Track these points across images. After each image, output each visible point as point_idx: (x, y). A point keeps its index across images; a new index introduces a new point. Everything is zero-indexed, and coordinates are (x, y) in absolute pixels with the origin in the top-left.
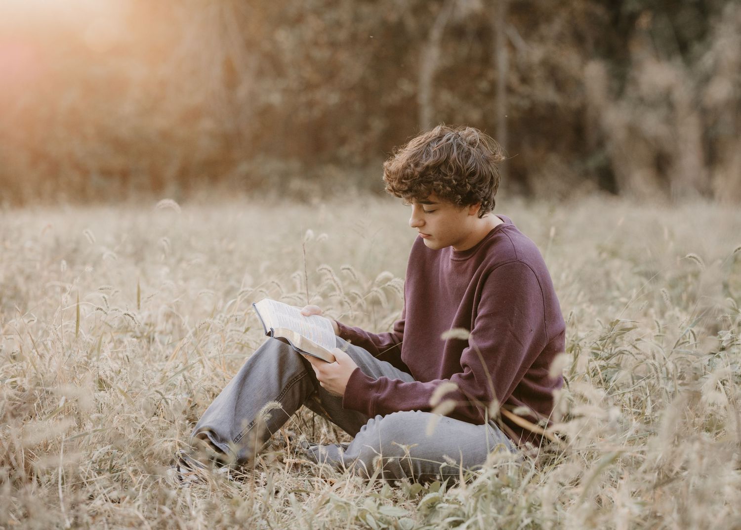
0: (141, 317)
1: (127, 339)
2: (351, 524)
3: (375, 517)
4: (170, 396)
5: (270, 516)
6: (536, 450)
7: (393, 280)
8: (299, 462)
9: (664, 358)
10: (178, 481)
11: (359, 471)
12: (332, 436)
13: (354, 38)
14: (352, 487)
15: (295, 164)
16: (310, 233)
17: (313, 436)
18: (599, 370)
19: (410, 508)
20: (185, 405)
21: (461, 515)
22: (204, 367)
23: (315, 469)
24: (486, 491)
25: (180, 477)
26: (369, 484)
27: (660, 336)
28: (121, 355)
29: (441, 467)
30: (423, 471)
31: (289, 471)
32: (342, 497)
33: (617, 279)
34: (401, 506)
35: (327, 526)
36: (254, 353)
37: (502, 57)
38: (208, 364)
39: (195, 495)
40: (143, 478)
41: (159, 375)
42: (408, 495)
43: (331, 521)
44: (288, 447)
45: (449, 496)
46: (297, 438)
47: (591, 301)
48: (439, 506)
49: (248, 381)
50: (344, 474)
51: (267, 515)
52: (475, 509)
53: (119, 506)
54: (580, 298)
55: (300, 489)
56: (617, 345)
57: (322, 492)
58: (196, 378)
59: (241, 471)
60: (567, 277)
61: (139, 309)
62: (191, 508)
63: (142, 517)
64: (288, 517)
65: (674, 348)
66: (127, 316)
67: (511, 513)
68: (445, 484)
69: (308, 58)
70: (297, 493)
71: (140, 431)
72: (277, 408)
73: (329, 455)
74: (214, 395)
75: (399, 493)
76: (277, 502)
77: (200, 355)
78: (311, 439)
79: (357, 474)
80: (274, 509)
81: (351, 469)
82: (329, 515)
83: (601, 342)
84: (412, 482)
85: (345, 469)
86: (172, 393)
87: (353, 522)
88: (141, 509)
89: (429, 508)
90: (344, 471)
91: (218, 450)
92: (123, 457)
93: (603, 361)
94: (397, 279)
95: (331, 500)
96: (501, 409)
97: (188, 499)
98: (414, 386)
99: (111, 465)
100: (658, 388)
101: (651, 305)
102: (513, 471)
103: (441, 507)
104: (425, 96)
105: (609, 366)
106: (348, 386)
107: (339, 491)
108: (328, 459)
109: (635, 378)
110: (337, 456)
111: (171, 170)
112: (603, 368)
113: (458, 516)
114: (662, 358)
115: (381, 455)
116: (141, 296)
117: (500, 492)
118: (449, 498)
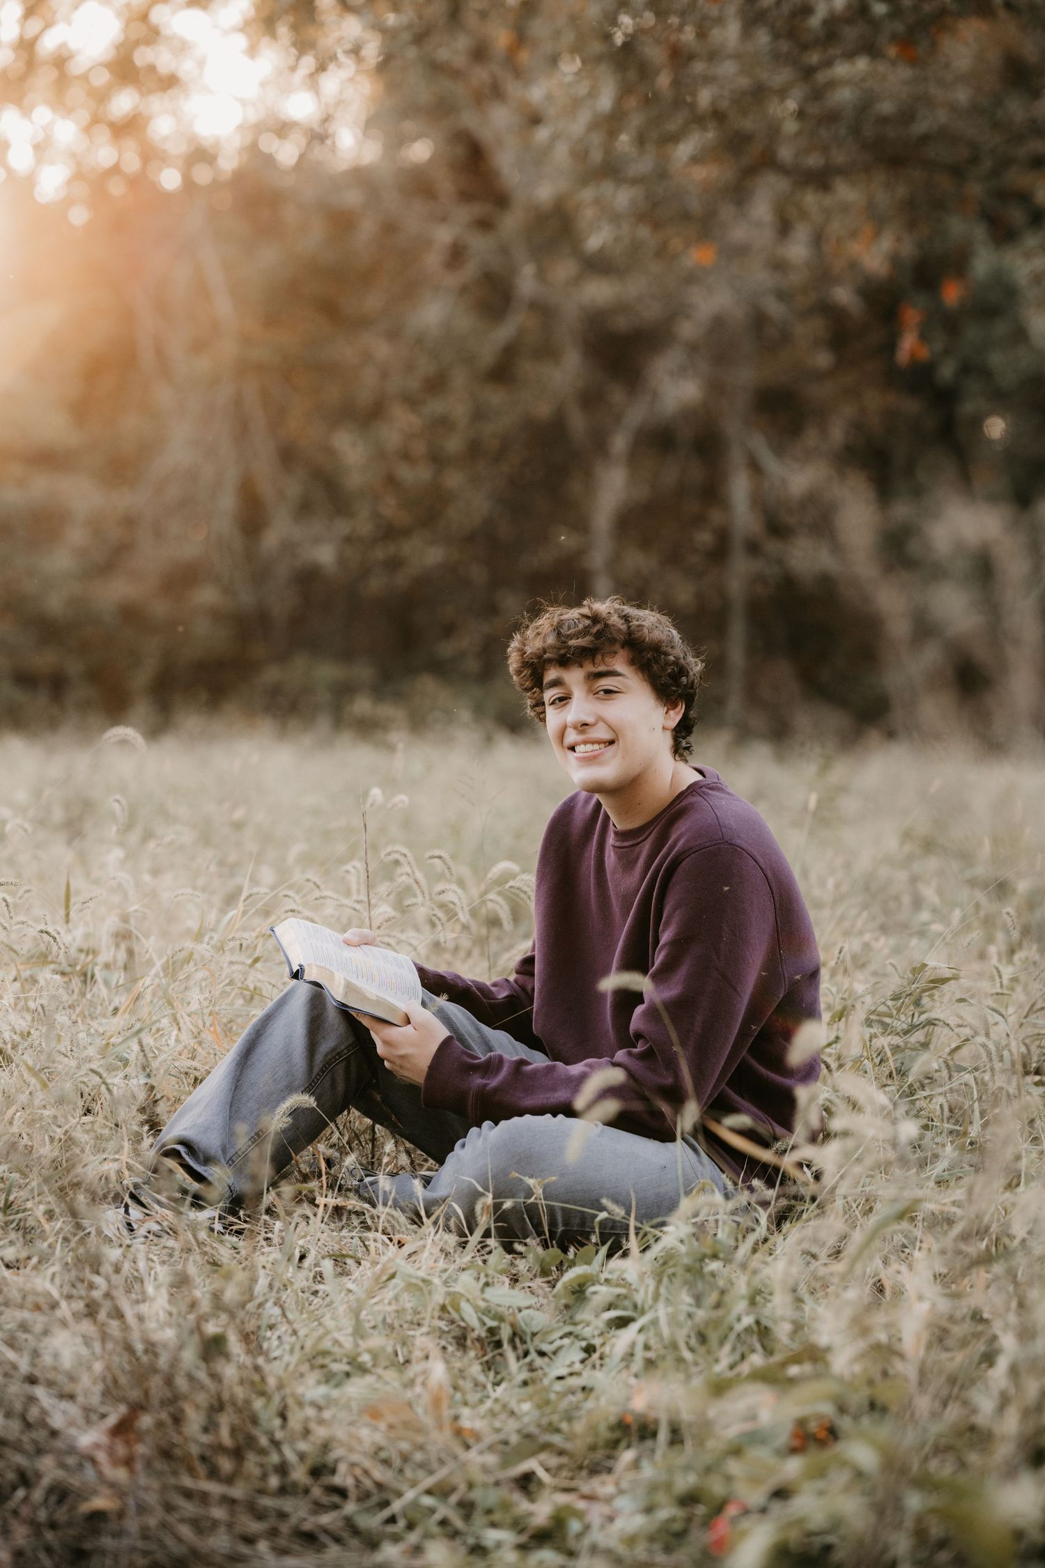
0: (72, 937)
1: (46, 975)
2: (433, 1318)
3: (476, 1308)
4: (116, 1080)
5: (288, 1300)
6: (771, 1194)
7: (519, 878)
8: (343, 1204)
9: (1008, 1035)
10: (125, 1232)
11: (452, 1223)
12: (404, 1160)
13: (474, 450)
14: (436, 1251)
15: (363, 672)
16: (376, 792)
17: (373, 1158)
18: (889, 1054)
19: (540, 1292)
20: (142, 1096)
21: (631, 1307)
22: (179, 1029)
23: (372, 1217)
24: (674, 1266)
25: (129, 1224)
26: (469, 1246)
27: (1002, 994)
28: (32, 1005)
29: (598, 1219)
30: (566, 1223)
31: (325, 1220)
32: (418, 1269)
33: (929, 892)
34: (524, 1288)
35: (389, 1321)
36: (270, 1004)
37: (740, 489)
38: (186, 1023)
39: (155, 1258)
40: (64, 1226)
41: (99, 1042)
42: (537, 1268)
43: (397, 1311)
44: (324, 1178)
45: (610, 1273)
46: (342, 1160)
47: (884, 929)
48: (592, 1289)
49: (255, 1057)
50: (423, 1227)
51: (284, 1298)
52: (656, 1297)
53: (18, 1275)
54: (859, 924)
55: (344, 1252)
56: (922, 1010)
57: (383, 1259)
58: (165, 1048)
59: (239, 1218)
60: (837, 886)
61: (67, 921)
62: (146, 1283)
63: (55, 1294)
64: (321, 1301)
65: (1026, 1017)
66: (45, 935)
67: (718, 1305)
68: (604, 1250)
69: (391, 481)
70: (339, 1259)
71: (60, 1140)
72: (307, 1106)
73: (397, 1193)
74: (196, 1079)
75: (522, 1265)
76: (302, 1275)
77: (173, 1008)
78: (368, 1163)
79: (447, 1229)
80: (295, 1287)
81: (438, 1219)
82: (394, 1302)
83: (894, 1003)
84: (545, 1245)
85: (425, 1219)
86: (121, 1075)
87: (436, 1314)
88: (57, 1280)
89: (573, 1293)
90: (423, 1223)
91: (199, 1177)
92: (29, 1187)
93: (898, 1038)
94: (525, 877)
95: (398, 1275)
96: (701, 1117)
97: (142, 1264)
98: (550, 1070)
99: (6, 1200)
100: (992, 1087)
101: (990, 939)
102: (727, 1229)
103: (595, 1293)
104: (598, 557)
105: (909, 1045)
106: (430, 1067)
107: (413, 1258)
108: (395, 1200)
109: (953, 1069)
110: (412, 1195)
111: (142, 677)
112: (896, 1049)
113: (625, 1309)
114: (1004, 1035)
115: (490, 1196)
116: (72, 901)
117: (702, 1268)
118: (610, 1277)
